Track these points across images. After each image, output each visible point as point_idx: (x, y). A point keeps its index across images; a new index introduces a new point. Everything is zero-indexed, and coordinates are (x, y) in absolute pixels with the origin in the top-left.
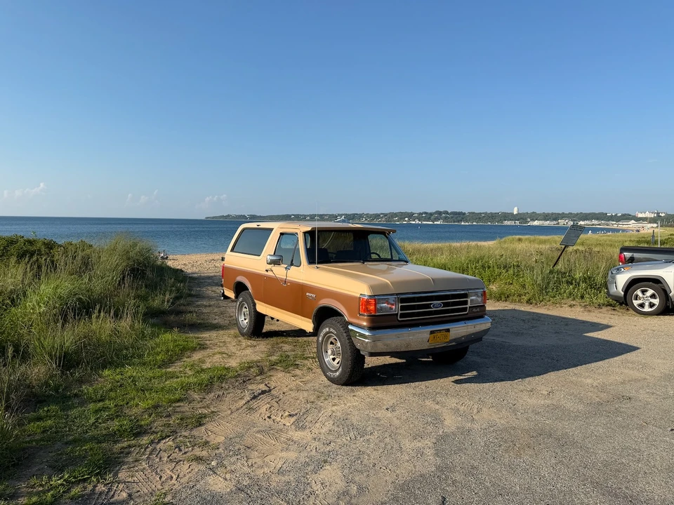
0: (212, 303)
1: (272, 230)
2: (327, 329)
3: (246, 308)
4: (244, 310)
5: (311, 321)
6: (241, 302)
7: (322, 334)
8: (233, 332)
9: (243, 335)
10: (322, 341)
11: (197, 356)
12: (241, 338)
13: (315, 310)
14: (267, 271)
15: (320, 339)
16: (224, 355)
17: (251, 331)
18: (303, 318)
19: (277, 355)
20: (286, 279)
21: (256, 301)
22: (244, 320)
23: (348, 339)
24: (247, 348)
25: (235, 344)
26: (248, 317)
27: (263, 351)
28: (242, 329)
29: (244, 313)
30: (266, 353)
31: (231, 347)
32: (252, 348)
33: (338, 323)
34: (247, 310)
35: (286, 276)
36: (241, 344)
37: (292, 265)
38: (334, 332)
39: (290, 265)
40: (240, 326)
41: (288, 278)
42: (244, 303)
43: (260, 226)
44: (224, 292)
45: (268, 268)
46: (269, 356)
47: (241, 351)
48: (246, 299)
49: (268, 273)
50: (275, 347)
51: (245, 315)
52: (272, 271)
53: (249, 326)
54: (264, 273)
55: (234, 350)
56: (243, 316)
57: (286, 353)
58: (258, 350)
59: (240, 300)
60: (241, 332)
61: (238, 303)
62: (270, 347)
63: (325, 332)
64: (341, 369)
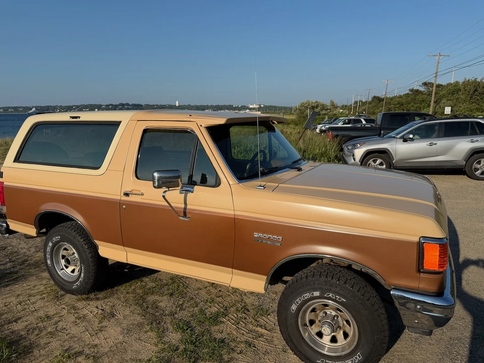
1: (117, 124)
3: (65, 249)
4: (62, 252)
5: (266, 277)
6: (57, 242)
7: (299, 301)
8: (39, 284)
9: (73, 292)
10: (299, 310)
12: (69, 298)
13: (283, 261)
14: (127, 194)
15: (294, 307)
18: (234, 271)
19: (171, 328)
20: (185, 209)
21: (97, 242)
22: (64, 268)
23: (376, 311)
24: (104, 324)
25: (72, 318)
26: (79, 263)
27: (140, 325)
28: (66, 284)
29: (63, 257)
30: (148, 328)
31: (74, 330)
32: (112, 320)
33: (345, 283)
34: (70, 252)
35: (185, 203)
36: (85, 316)
37: (195, 184)
38: (340, 299)
39: (188, 184)
40: (59, 279)
41: (188, 207)
42: (65, 243)
43: (79, 117)
44: (8, 226)
45: (128, 189)
46: (161, 334)
47: (100, 335)
48: (72, 238)
49: (131, 198)
50: (147, 307)
51: (68, 261)
52: (142, 194)
53: (84, 280)
54: (119, 198)
55: (86, 337)
56: (63, 262)
57: (176, 316)
58: (125, 323)
59: (55, 239)
60: (65, 287)
61: (50, 244)
62: (138, 310)
63: (307, 298)
64: (359, 357)
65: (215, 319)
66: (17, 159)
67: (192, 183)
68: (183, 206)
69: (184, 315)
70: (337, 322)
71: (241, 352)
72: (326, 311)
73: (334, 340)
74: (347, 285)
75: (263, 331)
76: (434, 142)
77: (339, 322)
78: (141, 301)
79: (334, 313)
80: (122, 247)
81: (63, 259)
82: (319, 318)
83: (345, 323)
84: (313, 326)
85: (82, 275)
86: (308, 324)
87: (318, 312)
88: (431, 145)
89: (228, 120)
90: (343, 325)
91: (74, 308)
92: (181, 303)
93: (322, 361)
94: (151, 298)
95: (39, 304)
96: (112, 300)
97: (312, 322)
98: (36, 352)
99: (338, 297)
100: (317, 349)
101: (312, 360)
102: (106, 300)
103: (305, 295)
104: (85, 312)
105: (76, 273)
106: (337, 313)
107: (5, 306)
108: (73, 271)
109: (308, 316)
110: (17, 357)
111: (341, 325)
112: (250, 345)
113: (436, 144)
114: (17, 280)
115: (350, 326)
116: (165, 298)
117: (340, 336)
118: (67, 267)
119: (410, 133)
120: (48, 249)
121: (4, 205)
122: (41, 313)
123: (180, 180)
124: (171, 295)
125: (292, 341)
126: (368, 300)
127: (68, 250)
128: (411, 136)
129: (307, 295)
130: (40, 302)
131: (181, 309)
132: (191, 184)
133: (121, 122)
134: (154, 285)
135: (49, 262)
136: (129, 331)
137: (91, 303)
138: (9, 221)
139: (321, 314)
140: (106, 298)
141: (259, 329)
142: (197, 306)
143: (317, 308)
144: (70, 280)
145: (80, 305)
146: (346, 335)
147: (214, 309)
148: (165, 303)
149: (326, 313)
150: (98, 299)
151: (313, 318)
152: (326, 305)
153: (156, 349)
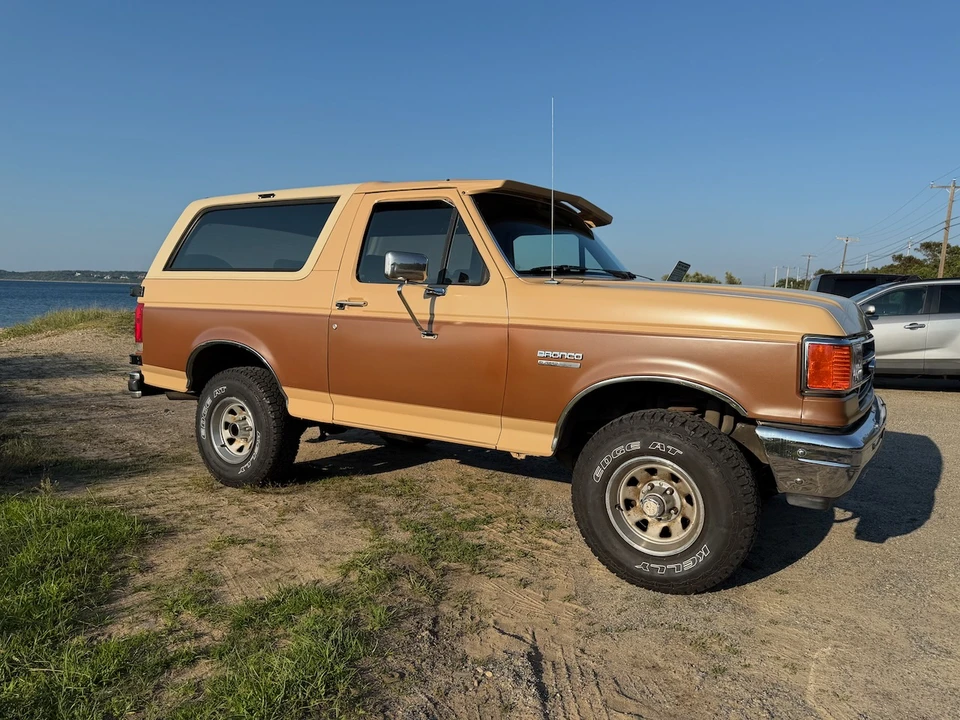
0: (49, 413)
2: (636, 446)
4: (227, 417)
5: (553, 426)
6: (221, 398)
9: (235, 482)
10: (606, 477)
11: (170, 562)
13: (583, 393)
14: (341, 306)
16: (250, 546)
17: (265, 470)
18: (505, 420)
19: (396, 527)
20: (431, 322)
21: (286, 390)
22: (227, 444)
23: (734, 468)
24: (286, 517)
25: (235, 509)
26: (252, 434)
27: (346, 522)
28: (227, 468)
29: (227, 425)
30: (358, 524)
31: (240, 521)
32: (301, 514)
33: (683, 424)
34: (239, 416)
35: (432, 315)
36: (256, 509)
37: (449, 282)
38: (673, 451)
39: (438, 283)
40: (218, 461)
41: (436, 319)
42: (234, 398)
43: (273, 195)
44: (142, 377)
45: (342, 299)
46: (379, 531)
47: (283, 528)
48: (245, 388)
49: (348, 312)
50: (359, 506)
51: (235, 431)
52: (365, 304)
53: (258, 459)
54: (328, 312)
55: (260, 528)
56: (226, 434)
57: (407, 517)
58: (321, 519)
59: (217, 392)
60: (226, 474)
61: (209, 401)
62: (345, 507)
63: (620, 454)
64: (706, 552)
65: (472, 525)
66: (168, 267)
67: (444, 280)
68: (428, 318)
69: (420, 517)
70: (671, 500)
71: (508, 560)
72: (653, 482)
73: (666, 533)
74: (686, 428)
75: (550, 543)
76: (919, 323)
77: (674, 500)
78: (349, 498)
79: (666, 486)
80: (325, 395)
81: (226, 428)
82: (642, 496)
83: (684, 501)
84: (631, 512)
85: (256, 450)
86: (622, 507)
87: (639, 486)
88: (913, 327)
89: (508, 183)
90: (682, 506)
91: (240, 501)
92: (414, 504)
93: (645, 566)
94: (364, 497)
95: (183, 494)
96: (301, 496)
97: (629, 504)
98: (181, 536)
99: (670, 447)
100: (636, 546)
101: (628, 565)
102: (291, 496)
103: (617, 450)
104: (257, 504)
105: (246, 451)
106: (672, 485)
107: (130, 493)
108: (240, 450)
109: (624, 492)
110: (153, 535)
111: (678, 506)
112: (526, 555)
113: (922, 326)
114: (146, 472)
115: (692, 504)
116: (389, 498)
117: (676, 525)
118: (231, 441)
119: (870, 303)
120: (205, 410)
121: (141, 341)
122: (188, 503)
123: (425, 273)
124: (399, 496)
125: (593, 533)
126: (721, 450)
127: (235, 414)
128: (872, 309)
129: (620, 450)
130: (184, 492)
131: (414, 511)
132: (443, 283)
133: (338, 198)
134: (371, 484)
135: (203, 432)
136: (327, 525)
137: (267, 497)
138: (145, 370)
139: (646, 487)
140: (291, 492)
141: (545, 541)
142: (441, 510)
143: (638, 478)
144: (235, 462)
145: (248, 498)
146: (685, 522)
147: (470, 515)
148: (388, 503)
149: (653, 486)
150: (278, 493)
151: (631, 496)
152: (653, 472)
153: (372, 544)
